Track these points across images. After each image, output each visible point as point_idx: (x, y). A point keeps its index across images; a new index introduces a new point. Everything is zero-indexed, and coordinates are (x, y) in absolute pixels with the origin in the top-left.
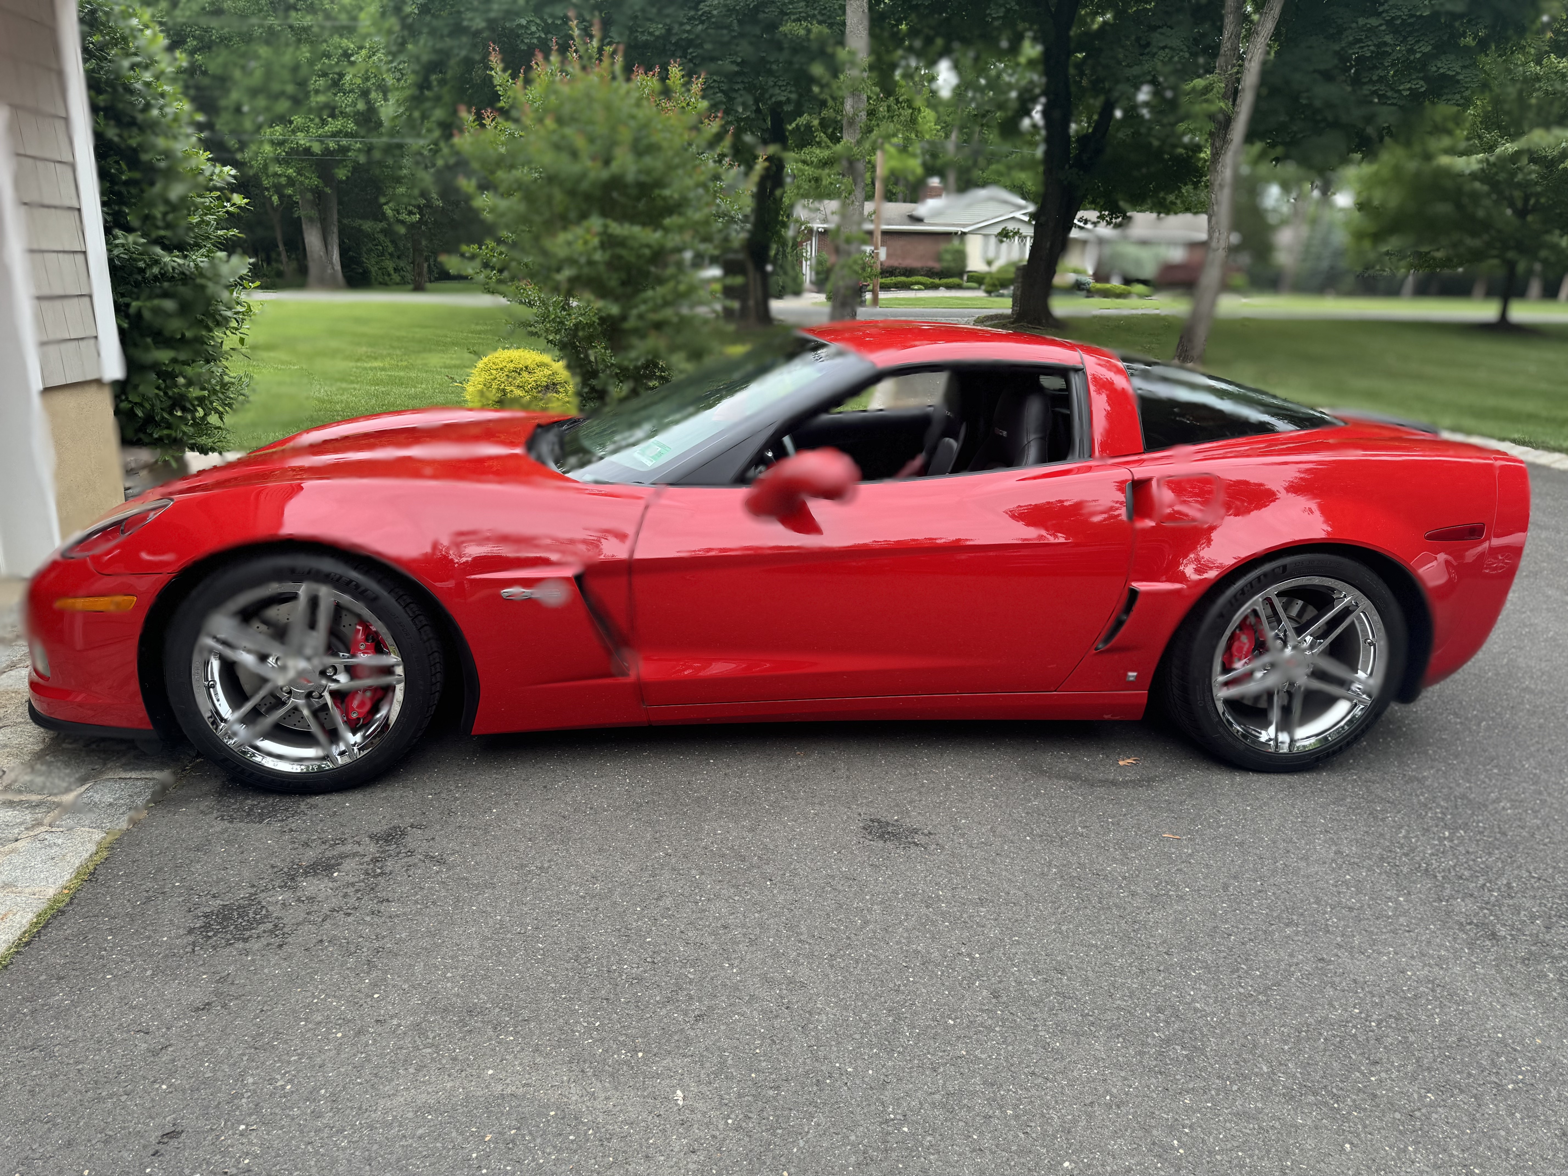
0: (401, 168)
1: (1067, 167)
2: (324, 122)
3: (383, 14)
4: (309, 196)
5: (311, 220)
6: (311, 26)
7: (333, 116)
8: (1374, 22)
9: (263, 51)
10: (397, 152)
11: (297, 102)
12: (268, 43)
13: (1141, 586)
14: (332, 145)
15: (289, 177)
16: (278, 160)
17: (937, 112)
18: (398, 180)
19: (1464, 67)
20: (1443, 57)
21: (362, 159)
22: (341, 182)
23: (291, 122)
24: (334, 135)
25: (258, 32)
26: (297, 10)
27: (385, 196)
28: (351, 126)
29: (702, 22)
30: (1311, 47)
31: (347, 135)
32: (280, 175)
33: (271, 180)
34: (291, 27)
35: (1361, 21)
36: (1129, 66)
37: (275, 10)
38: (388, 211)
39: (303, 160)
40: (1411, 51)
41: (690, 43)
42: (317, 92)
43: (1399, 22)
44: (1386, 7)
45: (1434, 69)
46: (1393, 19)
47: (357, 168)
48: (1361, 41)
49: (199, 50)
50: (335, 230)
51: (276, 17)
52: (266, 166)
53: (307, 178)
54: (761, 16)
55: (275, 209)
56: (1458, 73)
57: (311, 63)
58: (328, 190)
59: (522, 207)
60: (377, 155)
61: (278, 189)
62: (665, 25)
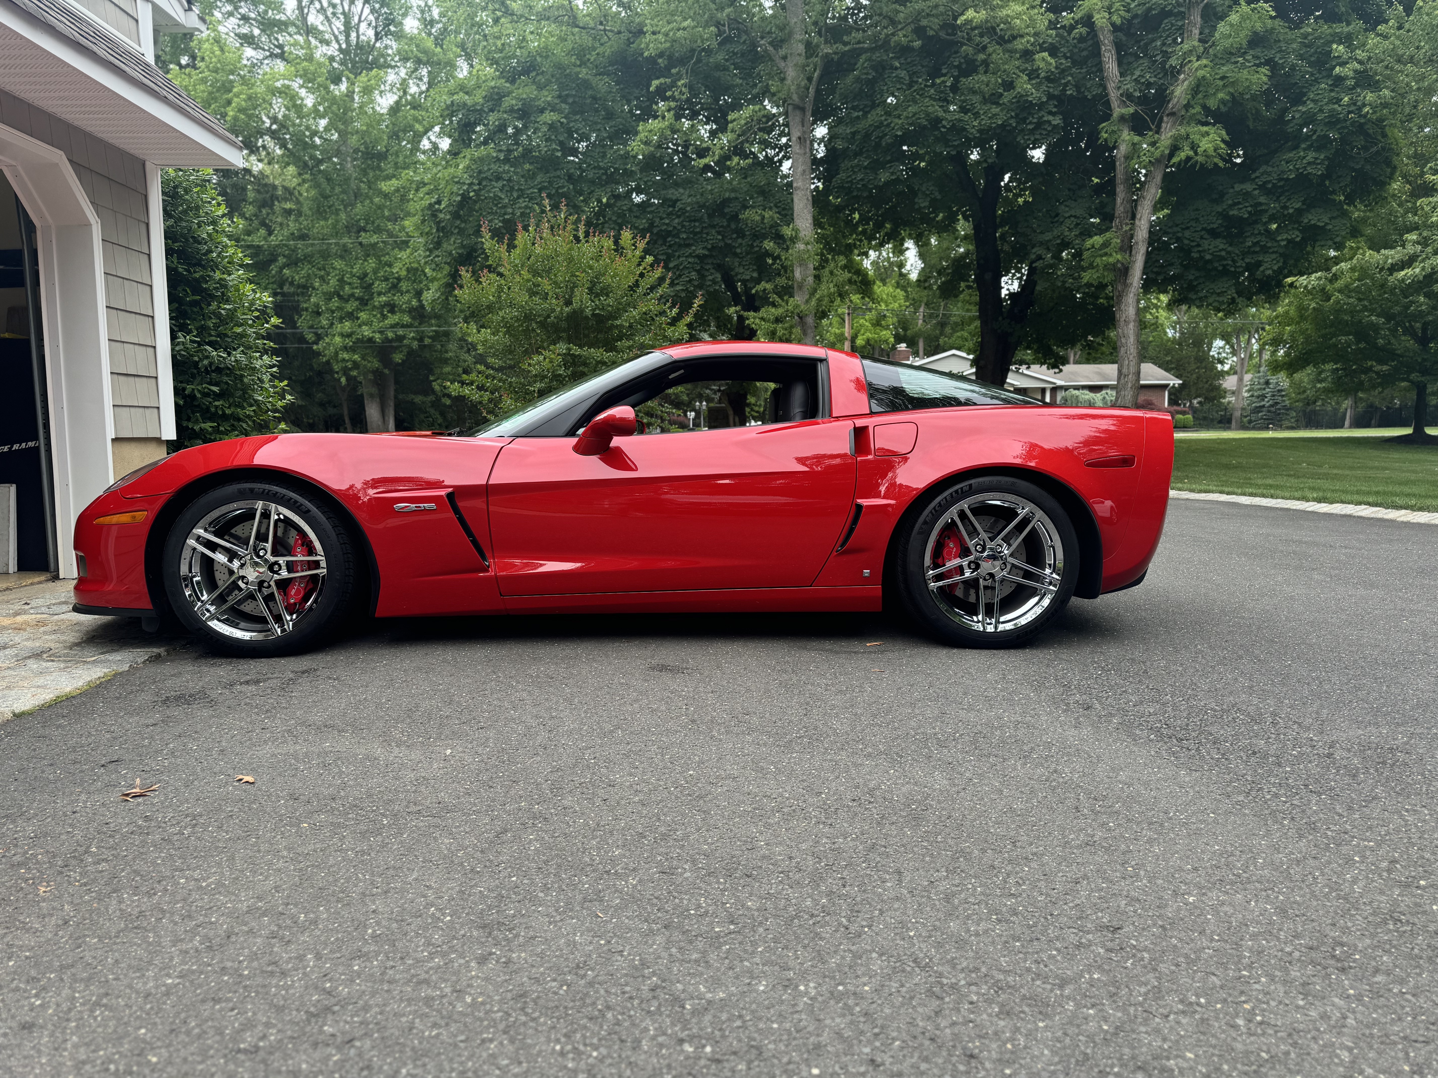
0: (447, 352)
1: (1000, 319)
2: (384, 317)
3: (423, 221)
4: (371, 376)
5: (372, 396)
6: (378, 243)
7: (392, 311)
8: (1248, 187)
9: (338, 264)
10: (444, 339)
11: (364, 302)
12: (342, 257)
13: (864, 502)
14: (390, 335)
15: (355, 362)
16: (345, 348)
17: (906, 291)
18: (446, 361)
19: (1331, 219)
20: (1313, 211)
21: (415, 344)
22: (398, 364)
23: (358, 318)
24: (392, 326)
25: (334, 249)
26: (365, 231)
27: (433, 375)
28: (407, 319)
29: (679, 217)
30: (1197, 210)
31: (403, 326)
32: (347, 361)
33: (340, 364)
34: (361, 244)
35: (1238, 187)
36: (1042, 233)
37: (349, 232)
38: (436, 386)
39: (366, 348)
40: (1285, 207)
41: (669, 233)
42: (380, 294)
43: (1270, 186)
44: (1257, 174)
45: (1306, 221)
46: (1265, 183)
47: (411, 353)
48: (1239, 203)
49: (288, 266)
50: (392, 403)
51: (350, 238)
52: (336, 353)
53: (369, 362)
54: (726, 210)
55: (343, 389)
56: (1327, 224)
57: (375, 271)
58: (386, 371)
59: (507, 340)
60: (427, 341)
61: (345, 371)
62: (649, 219)
